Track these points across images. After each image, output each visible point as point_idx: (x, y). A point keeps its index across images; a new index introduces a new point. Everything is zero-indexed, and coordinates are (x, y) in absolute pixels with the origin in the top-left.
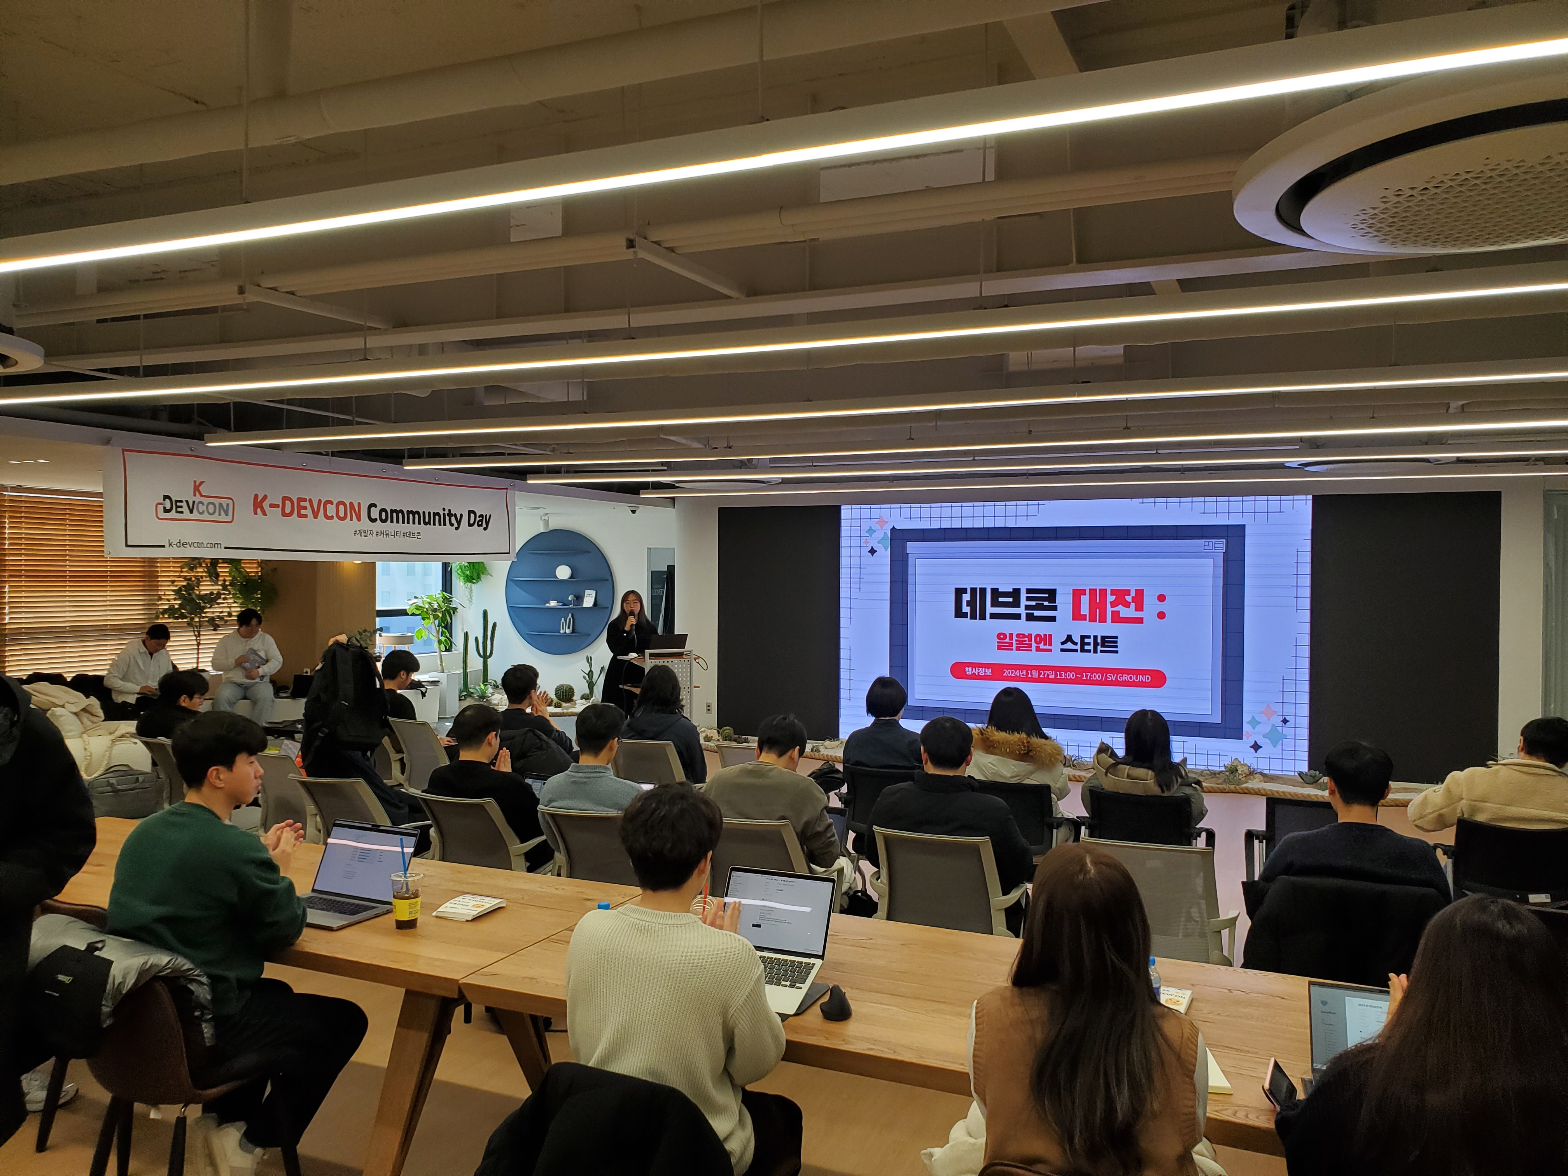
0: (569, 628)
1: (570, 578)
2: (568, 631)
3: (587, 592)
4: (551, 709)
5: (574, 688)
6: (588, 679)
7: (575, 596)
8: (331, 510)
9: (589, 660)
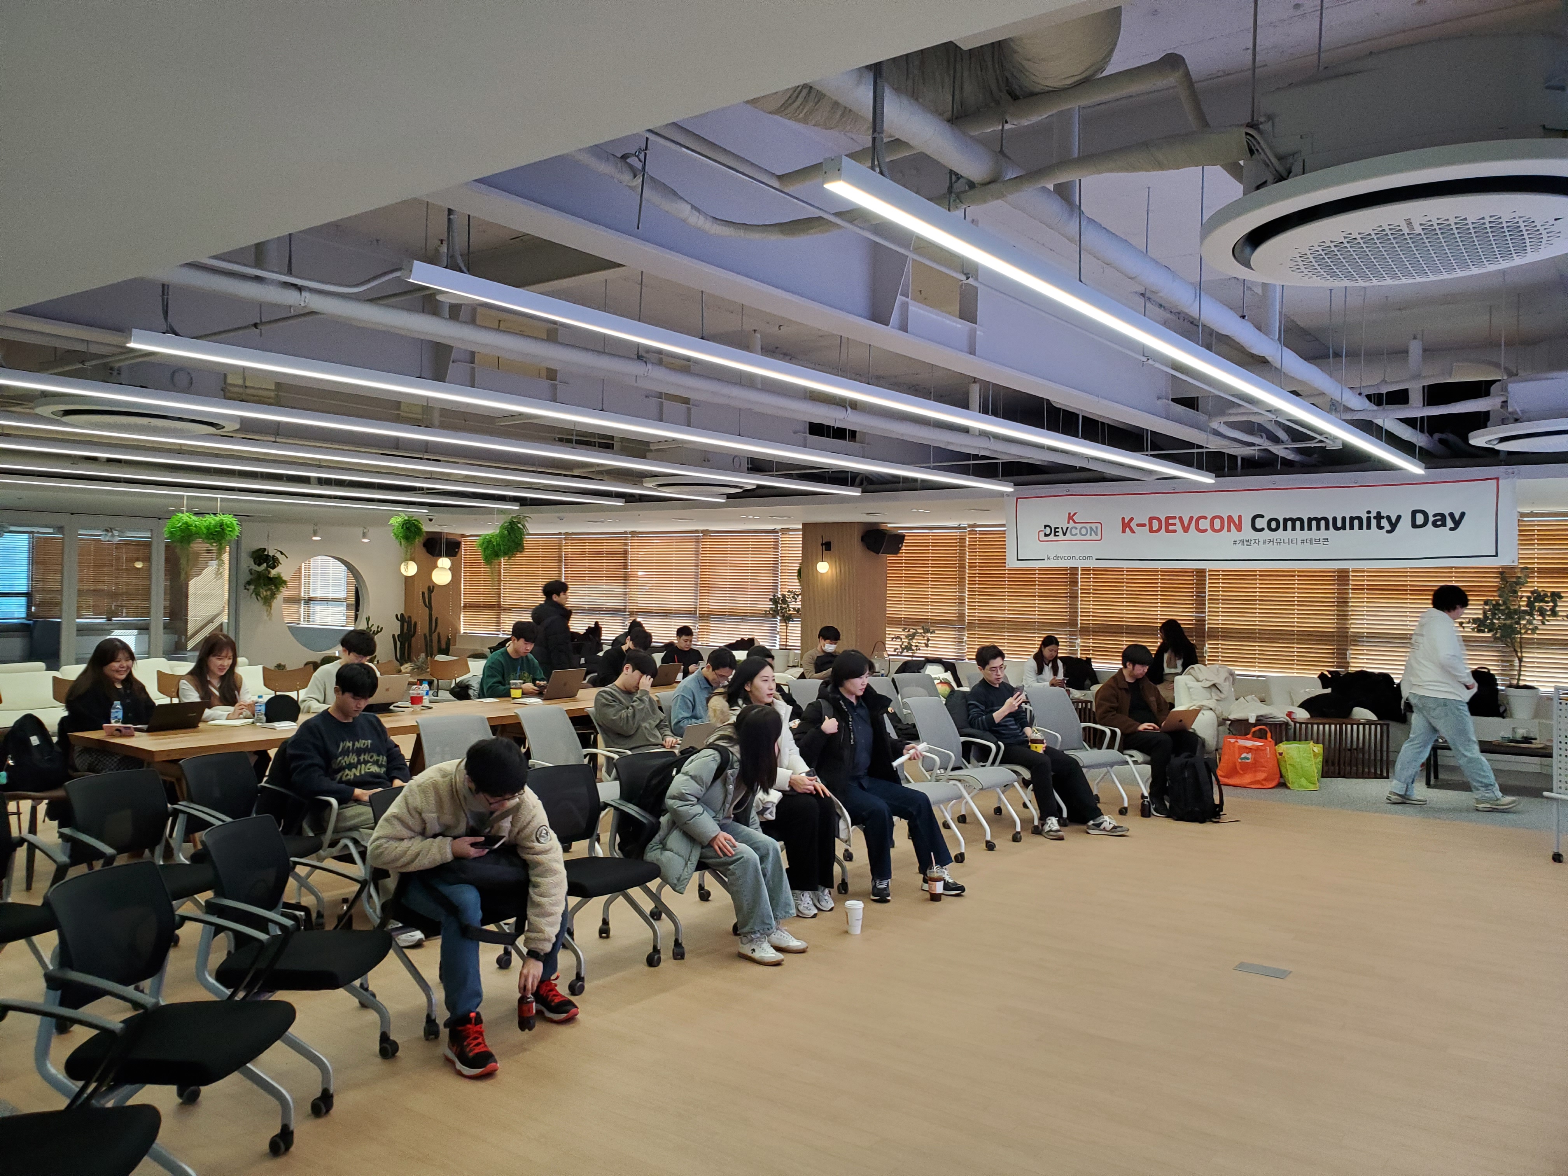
8: (1204, 524)
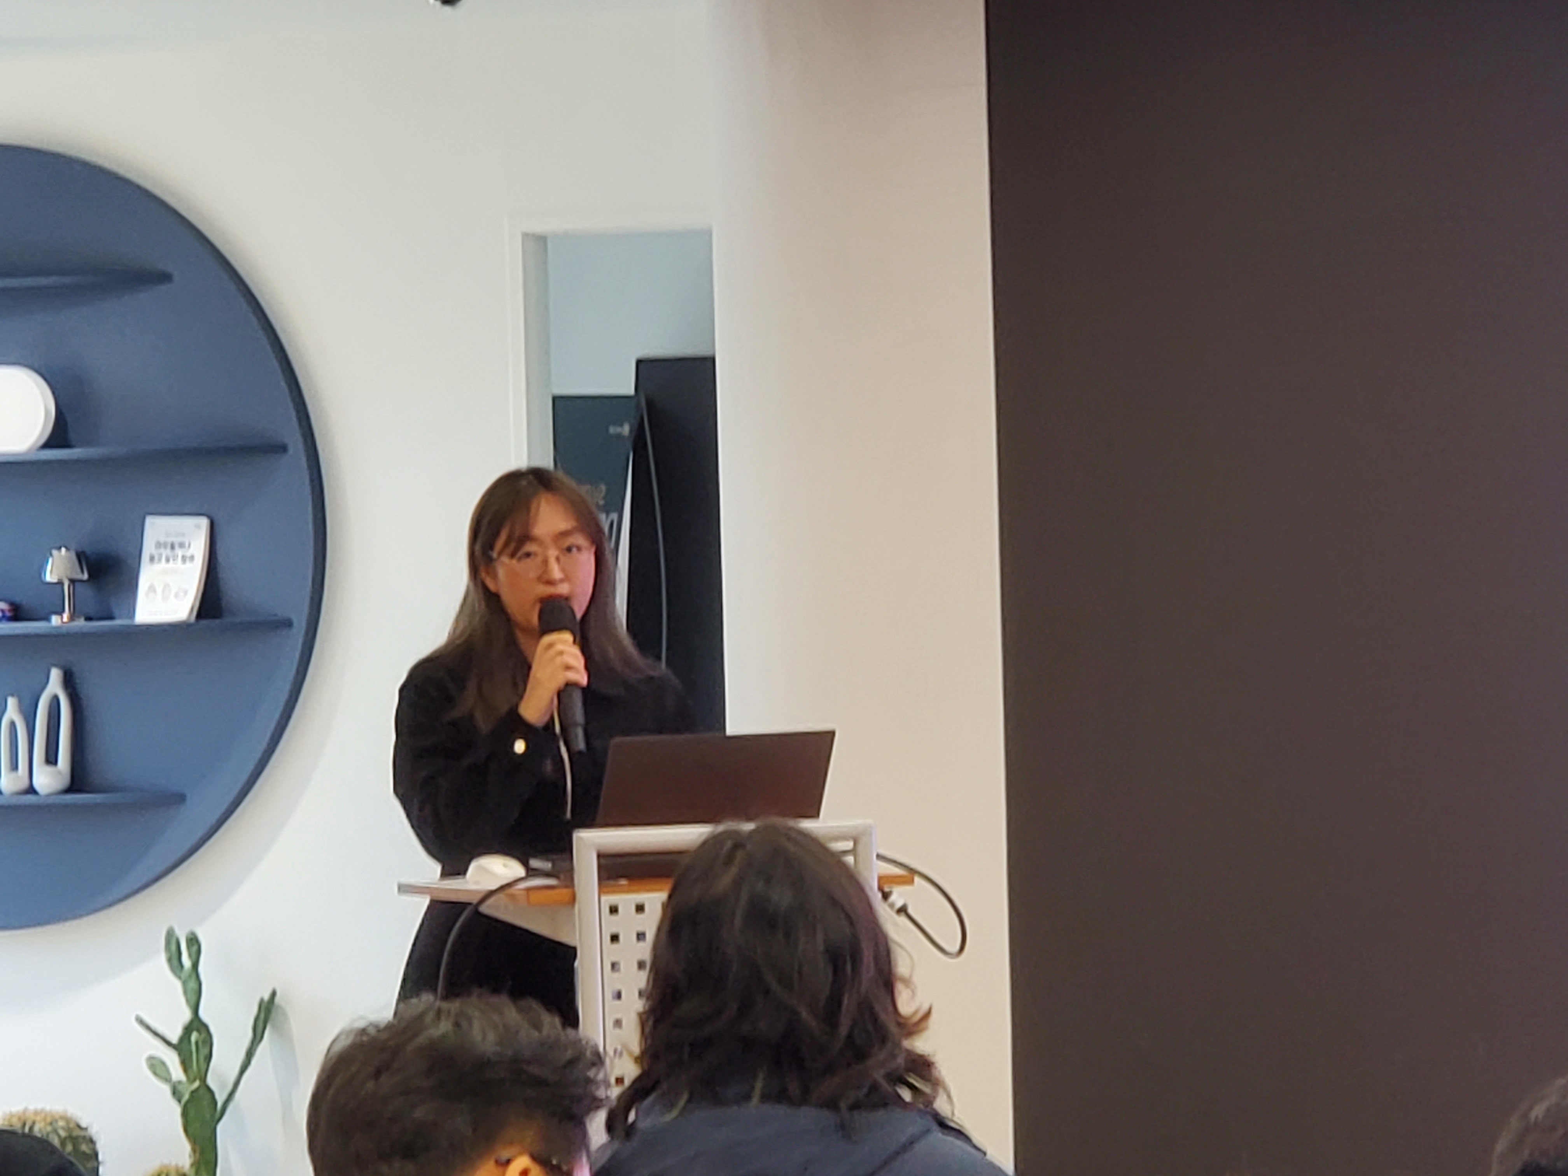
0: (51, 759)
1: (48, 445)
2: (39, 780)
3: (162, 528)
5: (94, 1131)
6: (177, 1073)
7: (81, 557)
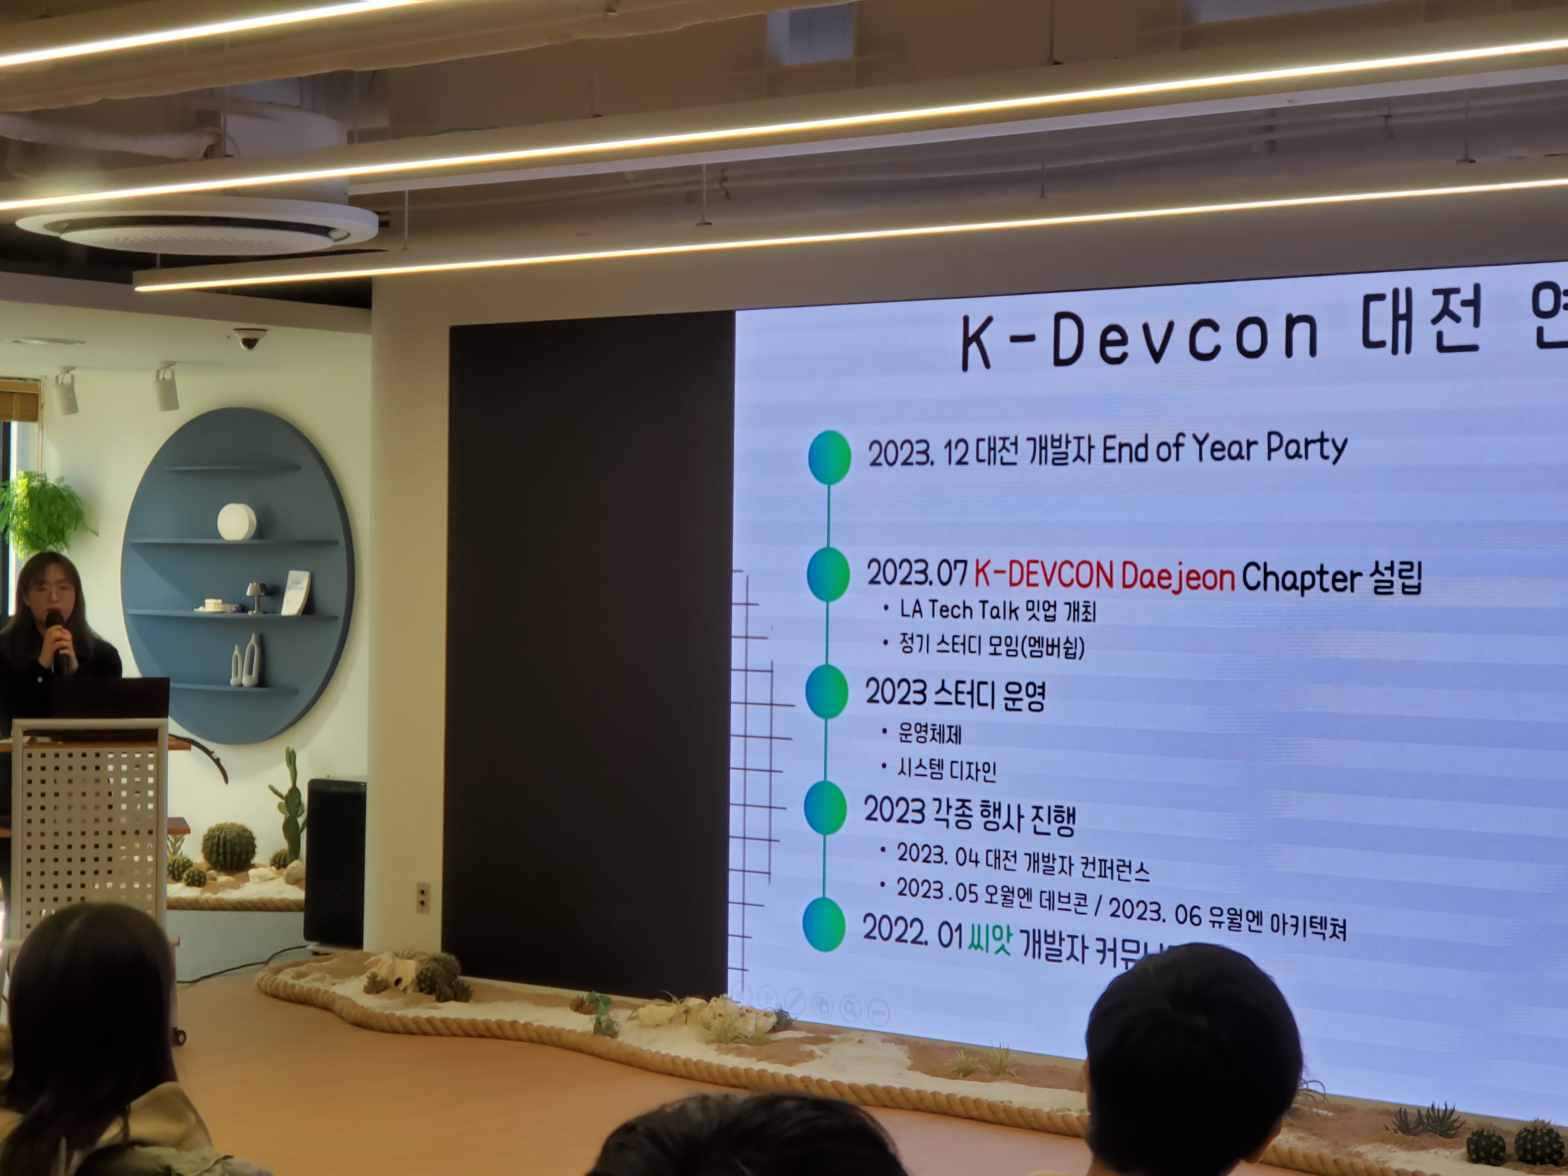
0: (250, 672)
1: (253, 538)
2: (245, 681)
3: (293, 575)
4: (177, 890)
7: (263, 587)
9: (291, 758)
